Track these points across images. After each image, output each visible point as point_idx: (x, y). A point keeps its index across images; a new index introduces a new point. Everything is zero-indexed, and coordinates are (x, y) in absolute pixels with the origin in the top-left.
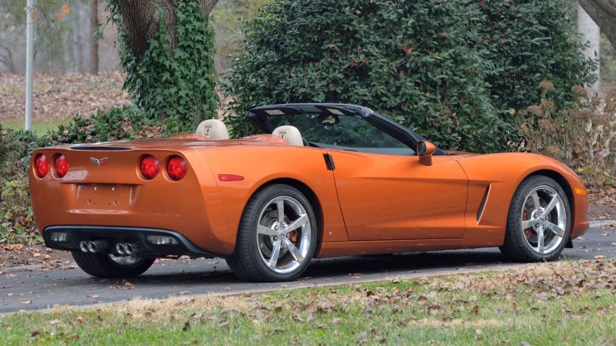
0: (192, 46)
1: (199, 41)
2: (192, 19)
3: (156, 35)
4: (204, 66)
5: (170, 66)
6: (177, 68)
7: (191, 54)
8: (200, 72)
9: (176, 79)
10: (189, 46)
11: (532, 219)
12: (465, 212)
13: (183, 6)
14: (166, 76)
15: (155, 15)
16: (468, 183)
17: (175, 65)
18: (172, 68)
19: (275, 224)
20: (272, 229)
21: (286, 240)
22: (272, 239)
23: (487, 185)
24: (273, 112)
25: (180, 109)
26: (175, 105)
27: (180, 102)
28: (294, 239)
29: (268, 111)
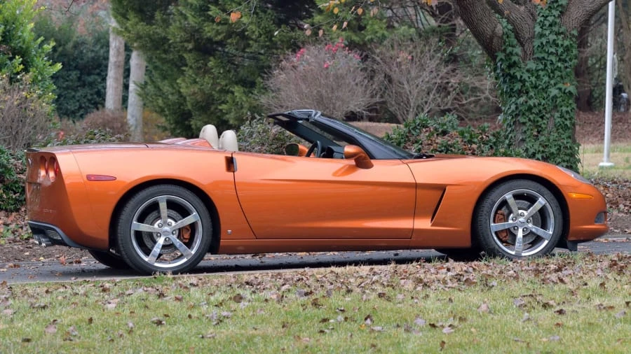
0: (546, 58)
1: (552, 53)
2: (547, 32)
3: (503, 48)
4: (558, 76)
5: (521, 77)
6: (527, 79)
7: (546, 65)
8: (552, 82)
9: (527, 89)
10: (543, 58)
11: (510, 222)
12: (414, 214)
13: (541, 21)
14: (518, 86)
15: (496, 30)
16: (416, 186)
17: (526, 76)
18: (523, 79)
19: (159, 221)
20: (156, 226)
21: (171, 236)
22: (155, 235)
23: (442, 188)
24: (280, 117)
25: (532, 117)
26: (527, 114)
27: (533, 111)
28: (187, 235)
29: (278, 117)
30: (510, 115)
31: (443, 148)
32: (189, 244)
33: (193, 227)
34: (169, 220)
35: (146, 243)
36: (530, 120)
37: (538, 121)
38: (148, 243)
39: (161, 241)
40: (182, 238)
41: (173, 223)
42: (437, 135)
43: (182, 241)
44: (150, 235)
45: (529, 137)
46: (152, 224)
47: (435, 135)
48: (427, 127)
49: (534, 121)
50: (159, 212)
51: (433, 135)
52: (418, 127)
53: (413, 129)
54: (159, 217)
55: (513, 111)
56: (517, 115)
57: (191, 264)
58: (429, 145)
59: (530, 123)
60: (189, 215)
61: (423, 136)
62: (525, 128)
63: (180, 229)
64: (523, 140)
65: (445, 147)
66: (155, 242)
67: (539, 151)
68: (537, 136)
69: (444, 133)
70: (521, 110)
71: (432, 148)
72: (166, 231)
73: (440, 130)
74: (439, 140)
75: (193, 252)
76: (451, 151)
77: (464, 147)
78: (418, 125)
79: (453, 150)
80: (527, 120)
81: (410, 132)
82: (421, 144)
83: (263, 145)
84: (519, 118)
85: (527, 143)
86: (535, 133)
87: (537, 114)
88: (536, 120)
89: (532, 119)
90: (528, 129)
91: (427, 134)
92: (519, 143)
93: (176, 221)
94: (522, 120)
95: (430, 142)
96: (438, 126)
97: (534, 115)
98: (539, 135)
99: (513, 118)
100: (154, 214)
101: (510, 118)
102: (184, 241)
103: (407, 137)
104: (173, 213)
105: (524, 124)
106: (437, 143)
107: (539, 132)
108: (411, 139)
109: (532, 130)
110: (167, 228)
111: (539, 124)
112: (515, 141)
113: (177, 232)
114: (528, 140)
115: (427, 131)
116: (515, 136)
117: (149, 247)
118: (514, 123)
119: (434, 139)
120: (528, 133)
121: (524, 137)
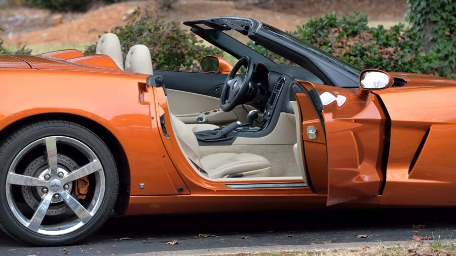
19: (46, 171)
20: (41, 177)
21: (62, 192)
22: (39, 191)
23: (425, 128)
24: (202, 26)
25: (444, 15)
26: (439, 11)
27: (446, 8)
28: (84, 190)
29: (198, 25)
30: (420, 12)
31: (357, 52)
32: (86, 202)
33: (92, 179)
34: (60, 170)
35: (27, 201)
36: (442, 18)
37: (451, 20)
38: (30, 200)
39: (48, 198)
40: (77, 193)
41: (66, 174)
42: (348, 36)
43: (76, 197)
44: (33, 190)
45: (441, 37)
46: (36, 175)
47: (345, 36)
48: (335, 27)
49: (447, 19)
50: (46, 158)
51: (343, 36)
52: (326, 27)
53: (319, 29)
54: (45, 165)
55: (423, 9)
56: (427, 13)
57: (88, 230)
58: (340, 47)
59: (443, 22)
60: (88, 162)
61: (333, 36)
62: (436, 28)
63: (74, 182)
64: (434, 41)
65: (360, 51)
66: (39, 200)
67: (453, 53)
68: (450, 36)
69: (354, 34)
70: (433, 8)
71: (344, 52)
72: (56, 185)
73: (350, 31)
74: (351, 42)
75: (92, 214)
76: (367, 55)
77: (380, 51)
78: (326, 24)
79: (369, 54)
80: (438, 18)
81: (316, 32)
82: (331, 46)
83: (155, 44)
84: (430, 16)
85: (438, 44)
86: (447, 33)
87: (450, 12)
88: (449, 18)
89: (445, 17)
90: (440, 29)
91: (337, 35)
92: (429, 43)
93: (69, 171)
94: (433, 18)
95: (340, 44)
96: (347, 26)
97: (447, 13)
98: (453, 36)
99: (422, 15)
100: (39, 161)
101: (419, 16)
102: (80, 197)
103: (314, 37)
104: (66, 159)
105: (435, 22)
106: (349, 46)
107: (451, 32)
108: (319, 40)
109: (444, 29)
110: (56, 181)
111: (452, 23)
112: (424, 41)
113: (71, 185)
114: (439, 40)
115: (336, 32)
116: (424, 36)
117: (31, 205)
118: (424, 21)
119: (345, 41)
120: (440, 33)
121: (435, 37)
